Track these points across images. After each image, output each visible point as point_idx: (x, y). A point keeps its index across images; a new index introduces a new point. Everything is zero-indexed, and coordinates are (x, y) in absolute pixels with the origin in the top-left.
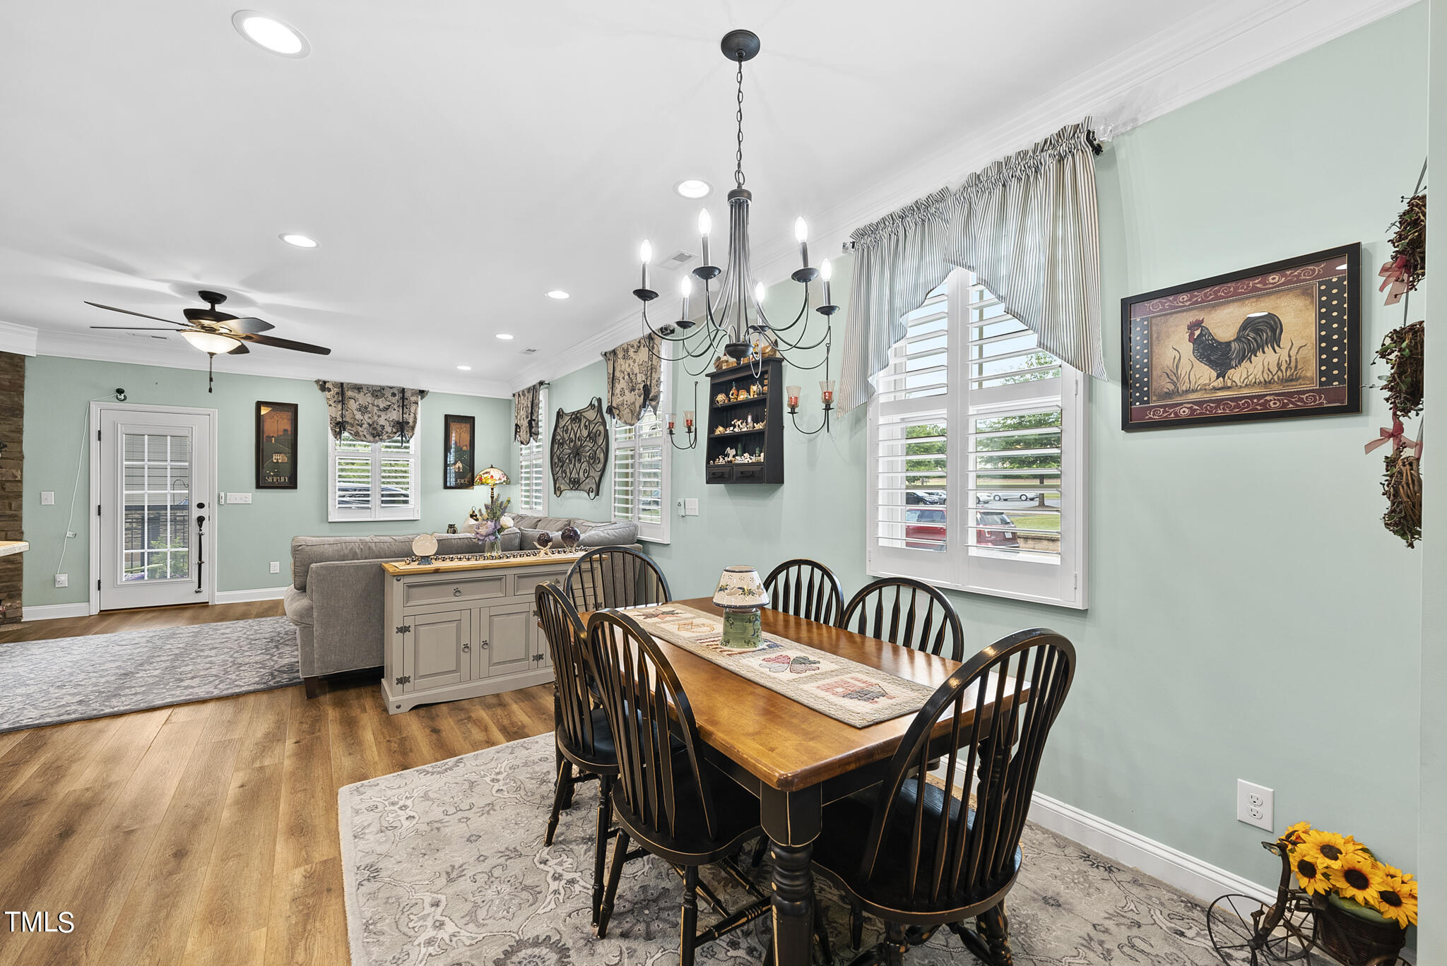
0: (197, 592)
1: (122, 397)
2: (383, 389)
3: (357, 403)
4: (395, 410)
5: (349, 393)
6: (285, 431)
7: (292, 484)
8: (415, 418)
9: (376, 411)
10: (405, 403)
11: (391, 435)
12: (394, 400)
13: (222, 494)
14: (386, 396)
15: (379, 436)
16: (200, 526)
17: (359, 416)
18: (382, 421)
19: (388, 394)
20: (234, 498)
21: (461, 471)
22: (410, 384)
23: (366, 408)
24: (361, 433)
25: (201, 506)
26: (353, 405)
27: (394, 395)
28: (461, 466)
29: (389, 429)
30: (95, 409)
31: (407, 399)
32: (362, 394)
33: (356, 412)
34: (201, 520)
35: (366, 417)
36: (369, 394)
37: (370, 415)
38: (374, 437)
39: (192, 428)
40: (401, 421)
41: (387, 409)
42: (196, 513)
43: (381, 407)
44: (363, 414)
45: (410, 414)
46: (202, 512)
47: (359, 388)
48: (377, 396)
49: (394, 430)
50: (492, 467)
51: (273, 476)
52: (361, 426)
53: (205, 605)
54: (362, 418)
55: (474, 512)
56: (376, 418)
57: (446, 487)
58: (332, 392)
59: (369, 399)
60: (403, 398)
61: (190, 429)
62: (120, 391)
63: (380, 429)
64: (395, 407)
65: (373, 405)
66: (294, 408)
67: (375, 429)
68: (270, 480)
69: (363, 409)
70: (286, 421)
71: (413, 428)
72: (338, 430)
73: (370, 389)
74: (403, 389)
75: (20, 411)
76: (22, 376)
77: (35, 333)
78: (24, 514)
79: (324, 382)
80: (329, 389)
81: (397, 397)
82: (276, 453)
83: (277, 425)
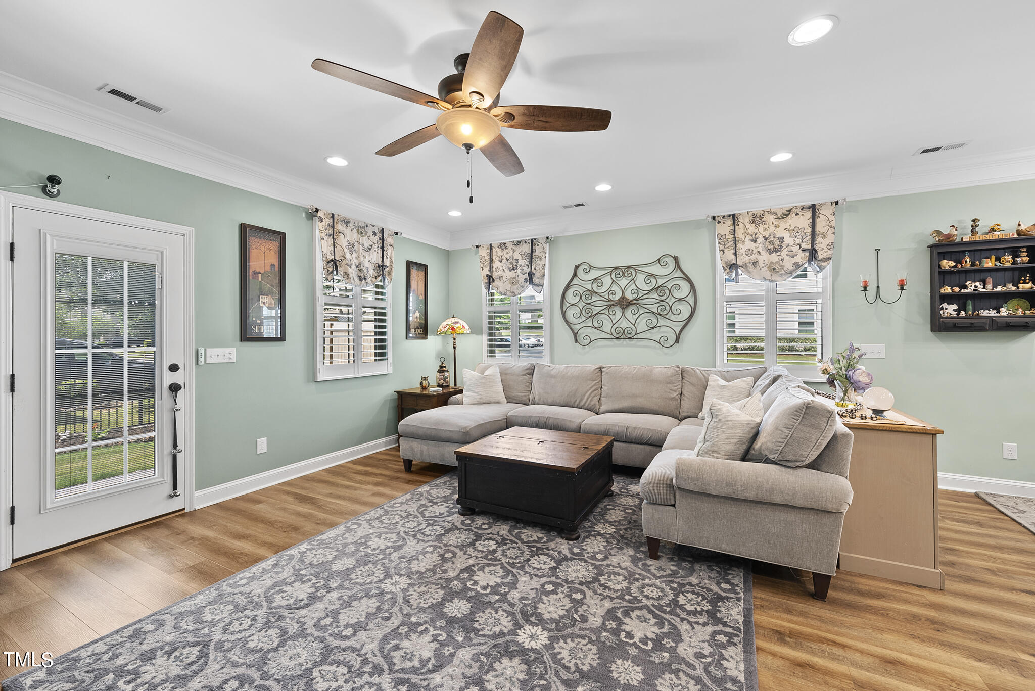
0: (171, 497)
1: (53, 191)
2: (367, 226)
3: (346, 239)
4: (376, 251)
5: (340, 227)
6: (273, 265)
7: (280, 337)
8: (391, 261)
9: (361, 251)
10: (384, 245)
11: (373, 280)
12: (376, 239)
13: (201, 351)
14: (368, 235)
15: (365, 279)
16: (174, 398)
17: (348, 254)
18: (366, 263)
19: (370, 231)
20: (215, 355)
21: (419, 320)
22: (388, 225)
23: (353, 245)
24: (351, 276)
25: (174, 368)
26: (342, 241)
27: (374, 234)
28: (418, 316)
29: (371, 272)
31: (385, 241)
32: (350, 228)
33: (345, 250)
34: (175, 388)
35: (354, 255)
36: (355, 231)
37: (357, 255)
38: (361, 280)
39: (162, 252)
40: (380, 263)
41: (370, 249)
42: (167, 378)
43: (366, 247)
44: (351, 252)
45: (386, 257)
46: (177, 378)
47: (347, 223)
48: (362, 233)
49: (377, 274)
50: (454, 317)
51: (259, 325)
52: (350, 267)
53: (180, 513)
54: (350, 257)
55: (441, 362)
56: (362, 258)
58: (324, 223)
59: (355, 235)
60: (382, 240)
61: (160, 254)
62: (52, 180)
63: (365, 271)
64: (376, 248)
65: (359, 243)
66: (281, 237)
67: (360, 271)
68: (254, 331)
69: (351, 247)
70: (273, 253)
71: (389, 273)
72: (330, 269)
73: (356, 225)
74: (383, 229)
79: (317, 210)
80: (320, 219)
81: (376, 237)
82: (263, 294)
83: (264, 258)
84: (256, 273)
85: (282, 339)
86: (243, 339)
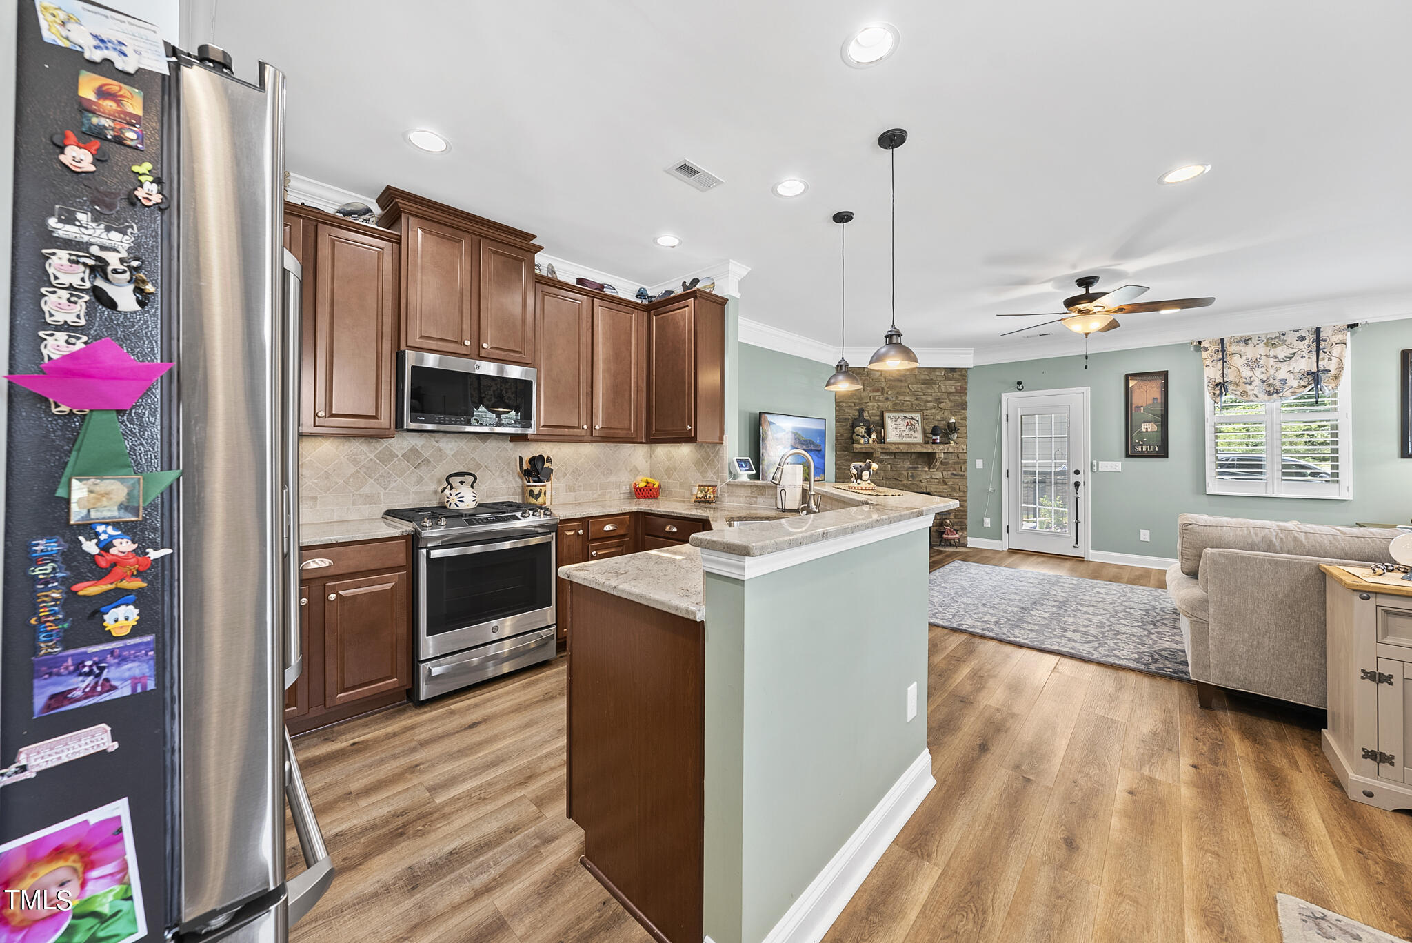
0: (1075, 547)
1: (1021, 387)
2: (1283, 335)
3: (1244, 358)
4: (1303, 357)
5: (1233, 348)
6: (1156, 399)
7: (1163, 452)
8: (1340, 363)
9: (1273, 363)
10: (1321, 347)
11: (1297, 390)
12: (1302, 345)
13: (1095, 463)
14: (1287, 343)
15: (1277, 393)
16: (1077, 490)
17: (1246, 373)
18: (1282, 375)
19: (1291, 339)
20: (1105, 466)
22: (1331, 321)
23: (1257, 361)
24: (1250, 393)
25: (1077, 472)
26: (1237, 361)
27: (1302, 338)
29: (1293, 383)
30: (1004, 396)
31: (1325, 340)
32: (1251, 345)
33: (1241, 369)
34: (1077, 484)
35: (1258, 372)
36: (1263, 345)
37: (1263, 370)
38: (1269, 395)
39: (1070, 406)
40: (1314, 369)
41: (1290, 358)
42: (1074, 478)
43: (1281, 357)
44: (1253, 369)
45: (1330, 360)
46: (1078, 478)
47: (1246, 341)
48: (1274, 344)
49: (1303, 383)
51: (1142, 445)
52: (1249, 384)
53: (1081, 559)
54: (1251, 374)
56: (1272, 371)
57: (1405, 456)
58: (1210, 351)
59: (1262, 349)
60: (1318, 341)
61: (1068, 407)
62: (1019, 383)
63: (1278, 384)
64: (1304, 353)
65: (1268, 356)
66: (1164, 375)
67: (1271, 385)
68: (1139, 449)
69: (1253, 364)
70: (1155, 389)
71: (1337, 377)
72: (1218, 392)
73: (1263, 338)
74: (1318, 328)
75: (966, 405)
76: (966, 383)
77: (972, 352)
78: (968, 474)
79: (1200, 342)
80: (1206, 349)
81: (1306, 342)
82: (1145, 422)
83: (1146, 395)
84: (1138, 408)
85: (1166, 456)
86: (1128, 455)
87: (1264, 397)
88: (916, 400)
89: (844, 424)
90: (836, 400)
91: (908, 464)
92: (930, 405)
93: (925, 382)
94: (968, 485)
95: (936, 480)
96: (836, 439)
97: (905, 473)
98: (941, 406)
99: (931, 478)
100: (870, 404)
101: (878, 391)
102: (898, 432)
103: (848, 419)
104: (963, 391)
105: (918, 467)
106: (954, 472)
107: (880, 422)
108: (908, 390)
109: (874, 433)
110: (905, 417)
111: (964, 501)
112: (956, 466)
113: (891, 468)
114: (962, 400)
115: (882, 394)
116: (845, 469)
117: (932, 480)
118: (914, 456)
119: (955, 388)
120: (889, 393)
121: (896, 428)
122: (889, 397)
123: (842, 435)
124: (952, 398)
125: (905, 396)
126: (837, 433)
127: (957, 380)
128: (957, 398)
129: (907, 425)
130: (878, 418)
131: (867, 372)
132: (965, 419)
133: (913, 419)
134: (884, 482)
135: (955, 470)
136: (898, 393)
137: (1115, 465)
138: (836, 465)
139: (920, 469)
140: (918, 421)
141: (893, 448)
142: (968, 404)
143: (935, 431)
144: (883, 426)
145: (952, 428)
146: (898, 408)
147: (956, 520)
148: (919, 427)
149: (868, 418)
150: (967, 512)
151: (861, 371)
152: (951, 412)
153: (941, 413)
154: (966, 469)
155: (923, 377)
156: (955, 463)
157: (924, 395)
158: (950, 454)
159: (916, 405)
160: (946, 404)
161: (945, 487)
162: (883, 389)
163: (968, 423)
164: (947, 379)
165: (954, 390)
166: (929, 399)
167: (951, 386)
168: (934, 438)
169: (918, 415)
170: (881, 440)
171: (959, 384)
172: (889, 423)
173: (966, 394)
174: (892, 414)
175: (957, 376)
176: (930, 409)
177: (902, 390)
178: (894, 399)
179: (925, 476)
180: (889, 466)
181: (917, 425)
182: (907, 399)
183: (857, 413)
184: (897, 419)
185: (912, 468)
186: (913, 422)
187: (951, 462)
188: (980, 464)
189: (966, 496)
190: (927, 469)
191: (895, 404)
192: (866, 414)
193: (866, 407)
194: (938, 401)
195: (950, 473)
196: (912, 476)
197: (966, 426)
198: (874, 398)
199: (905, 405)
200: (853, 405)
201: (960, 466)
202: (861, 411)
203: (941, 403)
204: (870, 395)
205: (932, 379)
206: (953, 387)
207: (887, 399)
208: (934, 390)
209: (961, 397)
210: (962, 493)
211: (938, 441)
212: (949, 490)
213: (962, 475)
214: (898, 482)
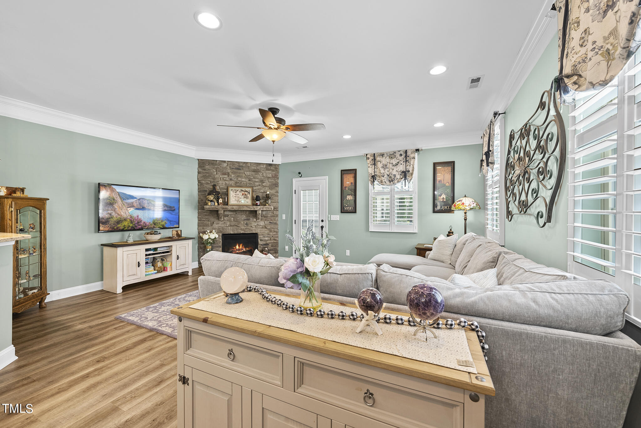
1: (300, 175)
2: (395, 153)
3: (382, 163)
4: (401, 164)
5: (378, 159)
6: (352, 183)
7: (354, 211)
8: (413, 168)
9: (391, 167)
10: (407, 159)
11: (400, 180)
12: (401, 158)
13: (329, 216)
14: (396, 157)
15: (392, 181)
16: (322, 230)
17: (382, 171)
18: (394, 172)
19: (398, 155)
20: (333, 217)
21: (445, 200)
22: (410, 147)
23: (386, 165)
24: (383, 181)
25: (322, 221)
26: (379, 165)
27: (401, 155)
28: (445, 197)
29: (398, 177)
30: (294, 180)
31: (408, 156)
32: (384, 157)
33: (381, 169)
34: (322, 227)
35: (386, 170)
36: (388, 157)
37: (388, 170)
38: (390, 182)
39: (320, 186)
40: (405, 170)
41: (397, 164)
42: (320, 224)
43: (394, 164)
44: (384, 170)
45: (410, 166)
46: (323, 224)
47: (382, 155)
48: (392, 157)
49: (401, 177)
50: (465, 196)
51: (347, 207)
52: (383, 177)
54: (384, 172)
55: (451, 230)
56: (391, 170)
57: (434, 212)
58: (370, 160)
59: (388, 160)
60: (406, 157)
62: (299, 173)
63: (393, 177)
64: (402, 162)
65: (390, 163)
66: (355, 170)
67: (390, 177)
68: (346, 209)
69: (385, 167)
70: (352, 178)
71: (412, 174)
72: (372, 180)
73: (388, 154)
74: (406, 150)
75: (278, 184)
76: (278, 172)
77: (280, 155)
78: (279, 223)
79: (367, 155)
80: (368, 158)
81: (402, 157)
82: (348, 195)
83: (349, 181)
84: (346, 187)
85: (355, 212)
86: (342, 212)
87: (388, 183)
88: (249, 180)
89: (203, 193)
90: (198, 179)
91: (244, 217)
92: (257, 184)
93: (254, 171)
94: (279, 228)
95: (260, 226)
96: (198, 203)
97: (242, 222)
98: (264, 184)
99: (258, 225)
100: (220, 182)
101: (225, 174)
102: (237, 199)
103: (206, 191)
104: (276, 177)
105: (250, 219)
106: (271, 222)
107: (227, 193)
108: (244, 175)
109: (221, 199)
110: (241, 190)
111: (276, 237)
112: (272, 218)
113: (234, 219)
114: (276, 181)
115: (228, 176)
116: (204, 221)
117: (259, 226)
118: (247, 213)
119: (272, 175)
120: (233, 176)
121: (235, 197)
122: (233, 178)
123: (202, 200)
124: (270, 180)
125: (243, 178)
126: (199, 199)
127: (273, 171)
128: (272, 180)
129: (243, 195)
130: (225, 190)
131: (219, 163)
132: (277, 192)
133: (246, 191)
134: (230, 228)
135: (272, 220)
136: (238, 176)
137: (337, 217)
138: (198, 218)
139: (251, 220)
140: (249, 193)
141: (235, 208)
142: (279, 184)
143: (258, 198)
144: (227, 194)
145: (268, 197)
146: (238, 185)
147: (272, 248)
148: (250, 196)
149: (220, 190)
150: (278, 243)
151: (215, 162)
152: (270, 188)
153: (263, 189)
154: (277, 220)
155: (253, 168)
156: (271, 216)
157: (254, 178)
158: (269, 211)
159: (249, 184)
160: (267, 183)
161: (266, 229)
162: (228, 173)
163: (279, 194)
164: (268, 170)
165: (271, 176)
166: (257, 180)
167: (269, 174)
168: (257, 202)
169: (250, 190)
170: (226, 203)
171: (274, 173)
172: (232, 194)
173: (278, 178)
174: (234, 189)
175: (273, 169)
176: (257, 186)
177: (241, 175)
178: (236, 180)
179: (254, 224)
180: (232, 218)
181: (248, 195)
182: (243, 180)
183: (211, 187)
184: (236, 191)
185: (246, 219)
186: (246, 193)
187: (269, 216)
188: (284, 217)
189: (278, 235)
190: (255, 220)
191: (236, 183)
192: (218, 188)
193: (218, 184)
194: (262, 181)
195: (269, 222)
196: (246, 224)
197: (278, 196)
198: (223, 179)
199: (242, 183)
200: (209, 182)
201: (274, 218)
202: (214, 186)
203: (263, 183)
204: (221, 176)
205: (258, 169)
206: (271, 174)
207: (231, 179)
208: (260, 176)
209: (275, 180)
210: (275, 233)
211: (259, 204)
212: (268, 231)
213: (276, 223)
214: (238, 228)
